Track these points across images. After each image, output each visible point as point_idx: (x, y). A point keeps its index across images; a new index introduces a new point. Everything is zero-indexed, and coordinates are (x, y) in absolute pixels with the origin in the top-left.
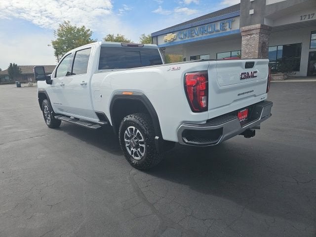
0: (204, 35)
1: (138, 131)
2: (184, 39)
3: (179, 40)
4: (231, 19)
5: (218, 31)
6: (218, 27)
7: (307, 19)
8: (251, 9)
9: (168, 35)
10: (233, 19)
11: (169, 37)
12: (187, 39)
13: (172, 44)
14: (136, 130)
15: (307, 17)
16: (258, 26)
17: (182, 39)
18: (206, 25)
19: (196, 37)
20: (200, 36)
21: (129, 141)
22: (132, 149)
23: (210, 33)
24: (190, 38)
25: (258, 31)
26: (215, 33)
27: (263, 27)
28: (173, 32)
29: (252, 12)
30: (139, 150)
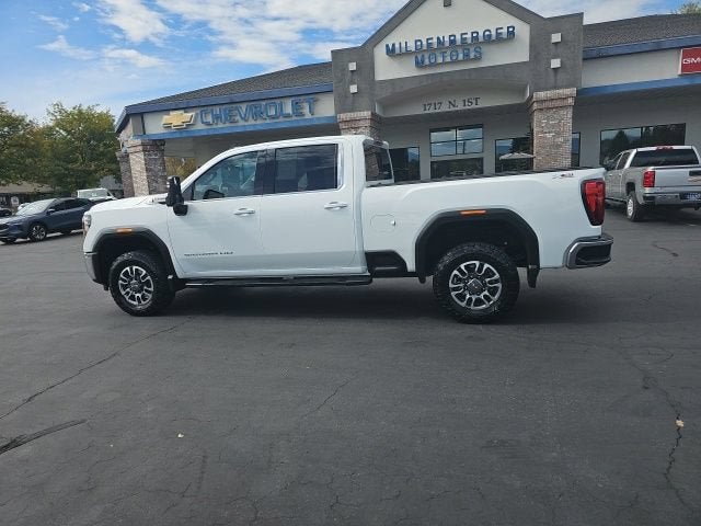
0: (259, 122)
1: (486, 266)
2: (214, 127)
3: (200, 126)
4: (313, 96)
5: (288, 116)
6: (288, 109)
7: (432, 111)
8: (353, 83)
9: (172, 113)
10: (316, 96)
11: (177, 118)
12: (221, 125)
13: (184, 135)
14: (481, 266)
15: (433, 107)
16: (367, 114)
17: (208, 124)
18: (264, 103)
19: (242, 123)
20: (251, 122)
21: (461, 285)
22: (468, 296)
23: (272, 117)
24: (227, 125)
25: (368, 123)
26: (281, 119)
27: (375, 118)
28: (186, 109)
29: (354, 89)
30: (486, 293)
